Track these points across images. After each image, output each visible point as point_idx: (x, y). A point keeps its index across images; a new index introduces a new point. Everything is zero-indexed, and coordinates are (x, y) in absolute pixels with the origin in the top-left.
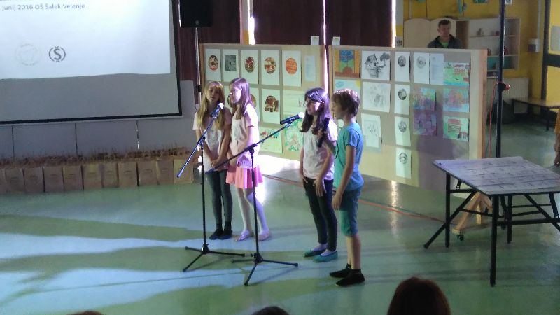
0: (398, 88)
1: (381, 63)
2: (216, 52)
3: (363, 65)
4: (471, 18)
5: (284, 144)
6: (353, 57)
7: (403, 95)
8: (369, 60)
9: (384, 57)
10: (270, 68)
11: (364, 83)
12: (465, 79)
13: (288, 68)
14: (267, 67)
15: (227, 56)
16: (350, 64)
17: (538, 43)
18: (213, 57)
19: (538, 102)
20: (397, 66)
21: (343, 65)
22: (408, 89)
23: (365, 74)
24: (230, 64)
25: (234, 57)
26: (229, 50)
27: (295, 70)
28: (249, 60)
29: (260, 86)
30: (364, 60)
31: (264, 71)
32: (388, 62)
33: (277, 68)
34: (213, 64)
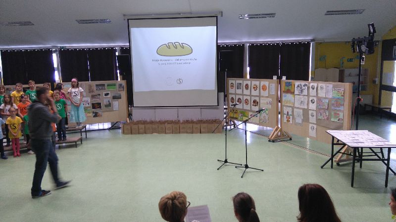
0: (311, 98)
1: (303, 88)
2: (233, 82)
3: (296, 88)
4: (346, 68)
5: (260, 120)
6: (291, 85)
7: (313, 101)
8: (298, 86)
9: (305, 85)
10: (255, 88)
11: (296, 96)
12: (342, 96)
13: (263, 89)
14: (254, 88)
15: (238, 83)
16: (290, 88)
17: (377, 80)
18: (232, 83)
19: (377, 106)
20: (311, 89)
21: (287, 88)
22: (315, 99)
23: (296, 92)
24: (239, 86)
25: (241, 84)
26: (239, 81)
27: (266, 89)
28: (247, 85)
29: (251, 96)
30: (296, 86)
31: (253, 90)
32: (307, 88)
33: (258, 89)
34: (232, 86)
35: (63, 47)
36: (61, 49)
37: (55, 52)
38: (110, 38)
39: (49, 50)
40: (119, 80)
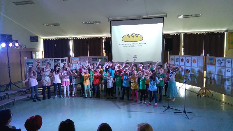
0: (227, 69)
1: (222, 62)
11: (217, 67)
13: (193, 62)
14: (187, 61)
15: (176, 58)
16: (212, 61)
18: (172, 58)
20: (227, 63)
21: (210, 62)
22: (230, 69)
24: (177, 60)
25: (178, 58)
27: (196, 62)
28: (182, 59)
29: (185, 66)
30: (217, 60)
33: (190, 62)
37: (71, 40)
38: (100, 32)
39: (68, 39)
40: (104, 55)
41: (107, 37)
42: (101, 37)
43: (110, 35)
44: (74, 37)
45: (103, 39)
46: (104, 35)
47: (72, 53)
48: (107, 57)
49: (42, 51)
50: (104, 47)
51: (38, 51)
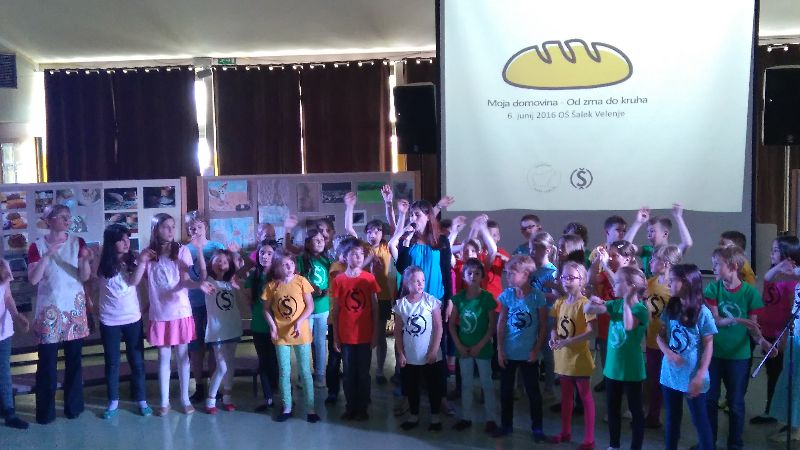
35: (226, 60)
36: (219, 68)
37: (202, 75)
38: (375, 28)
39: (185, 68)
40: (395, 169)
41: (411, 62)
42: (378, 62)
43: (433, 47)
44: (219, 59)
45: (389, 69)
46: (397, 49)
47: (206, 155)
48: (413, 181)
49: (38, 141)
50: (393, 118)
51: (14, 140)
